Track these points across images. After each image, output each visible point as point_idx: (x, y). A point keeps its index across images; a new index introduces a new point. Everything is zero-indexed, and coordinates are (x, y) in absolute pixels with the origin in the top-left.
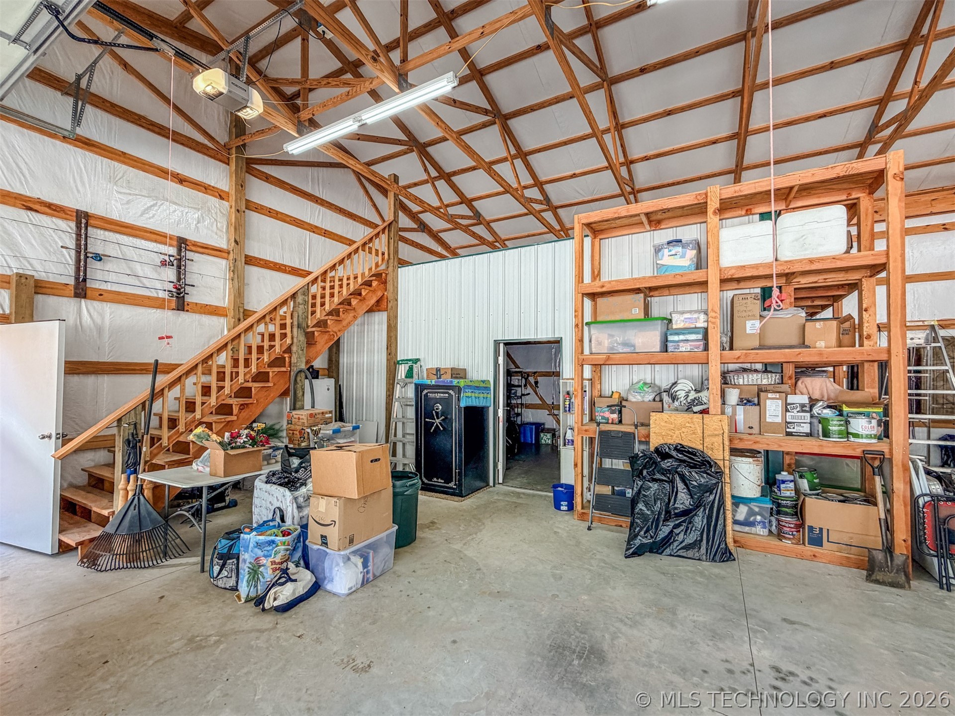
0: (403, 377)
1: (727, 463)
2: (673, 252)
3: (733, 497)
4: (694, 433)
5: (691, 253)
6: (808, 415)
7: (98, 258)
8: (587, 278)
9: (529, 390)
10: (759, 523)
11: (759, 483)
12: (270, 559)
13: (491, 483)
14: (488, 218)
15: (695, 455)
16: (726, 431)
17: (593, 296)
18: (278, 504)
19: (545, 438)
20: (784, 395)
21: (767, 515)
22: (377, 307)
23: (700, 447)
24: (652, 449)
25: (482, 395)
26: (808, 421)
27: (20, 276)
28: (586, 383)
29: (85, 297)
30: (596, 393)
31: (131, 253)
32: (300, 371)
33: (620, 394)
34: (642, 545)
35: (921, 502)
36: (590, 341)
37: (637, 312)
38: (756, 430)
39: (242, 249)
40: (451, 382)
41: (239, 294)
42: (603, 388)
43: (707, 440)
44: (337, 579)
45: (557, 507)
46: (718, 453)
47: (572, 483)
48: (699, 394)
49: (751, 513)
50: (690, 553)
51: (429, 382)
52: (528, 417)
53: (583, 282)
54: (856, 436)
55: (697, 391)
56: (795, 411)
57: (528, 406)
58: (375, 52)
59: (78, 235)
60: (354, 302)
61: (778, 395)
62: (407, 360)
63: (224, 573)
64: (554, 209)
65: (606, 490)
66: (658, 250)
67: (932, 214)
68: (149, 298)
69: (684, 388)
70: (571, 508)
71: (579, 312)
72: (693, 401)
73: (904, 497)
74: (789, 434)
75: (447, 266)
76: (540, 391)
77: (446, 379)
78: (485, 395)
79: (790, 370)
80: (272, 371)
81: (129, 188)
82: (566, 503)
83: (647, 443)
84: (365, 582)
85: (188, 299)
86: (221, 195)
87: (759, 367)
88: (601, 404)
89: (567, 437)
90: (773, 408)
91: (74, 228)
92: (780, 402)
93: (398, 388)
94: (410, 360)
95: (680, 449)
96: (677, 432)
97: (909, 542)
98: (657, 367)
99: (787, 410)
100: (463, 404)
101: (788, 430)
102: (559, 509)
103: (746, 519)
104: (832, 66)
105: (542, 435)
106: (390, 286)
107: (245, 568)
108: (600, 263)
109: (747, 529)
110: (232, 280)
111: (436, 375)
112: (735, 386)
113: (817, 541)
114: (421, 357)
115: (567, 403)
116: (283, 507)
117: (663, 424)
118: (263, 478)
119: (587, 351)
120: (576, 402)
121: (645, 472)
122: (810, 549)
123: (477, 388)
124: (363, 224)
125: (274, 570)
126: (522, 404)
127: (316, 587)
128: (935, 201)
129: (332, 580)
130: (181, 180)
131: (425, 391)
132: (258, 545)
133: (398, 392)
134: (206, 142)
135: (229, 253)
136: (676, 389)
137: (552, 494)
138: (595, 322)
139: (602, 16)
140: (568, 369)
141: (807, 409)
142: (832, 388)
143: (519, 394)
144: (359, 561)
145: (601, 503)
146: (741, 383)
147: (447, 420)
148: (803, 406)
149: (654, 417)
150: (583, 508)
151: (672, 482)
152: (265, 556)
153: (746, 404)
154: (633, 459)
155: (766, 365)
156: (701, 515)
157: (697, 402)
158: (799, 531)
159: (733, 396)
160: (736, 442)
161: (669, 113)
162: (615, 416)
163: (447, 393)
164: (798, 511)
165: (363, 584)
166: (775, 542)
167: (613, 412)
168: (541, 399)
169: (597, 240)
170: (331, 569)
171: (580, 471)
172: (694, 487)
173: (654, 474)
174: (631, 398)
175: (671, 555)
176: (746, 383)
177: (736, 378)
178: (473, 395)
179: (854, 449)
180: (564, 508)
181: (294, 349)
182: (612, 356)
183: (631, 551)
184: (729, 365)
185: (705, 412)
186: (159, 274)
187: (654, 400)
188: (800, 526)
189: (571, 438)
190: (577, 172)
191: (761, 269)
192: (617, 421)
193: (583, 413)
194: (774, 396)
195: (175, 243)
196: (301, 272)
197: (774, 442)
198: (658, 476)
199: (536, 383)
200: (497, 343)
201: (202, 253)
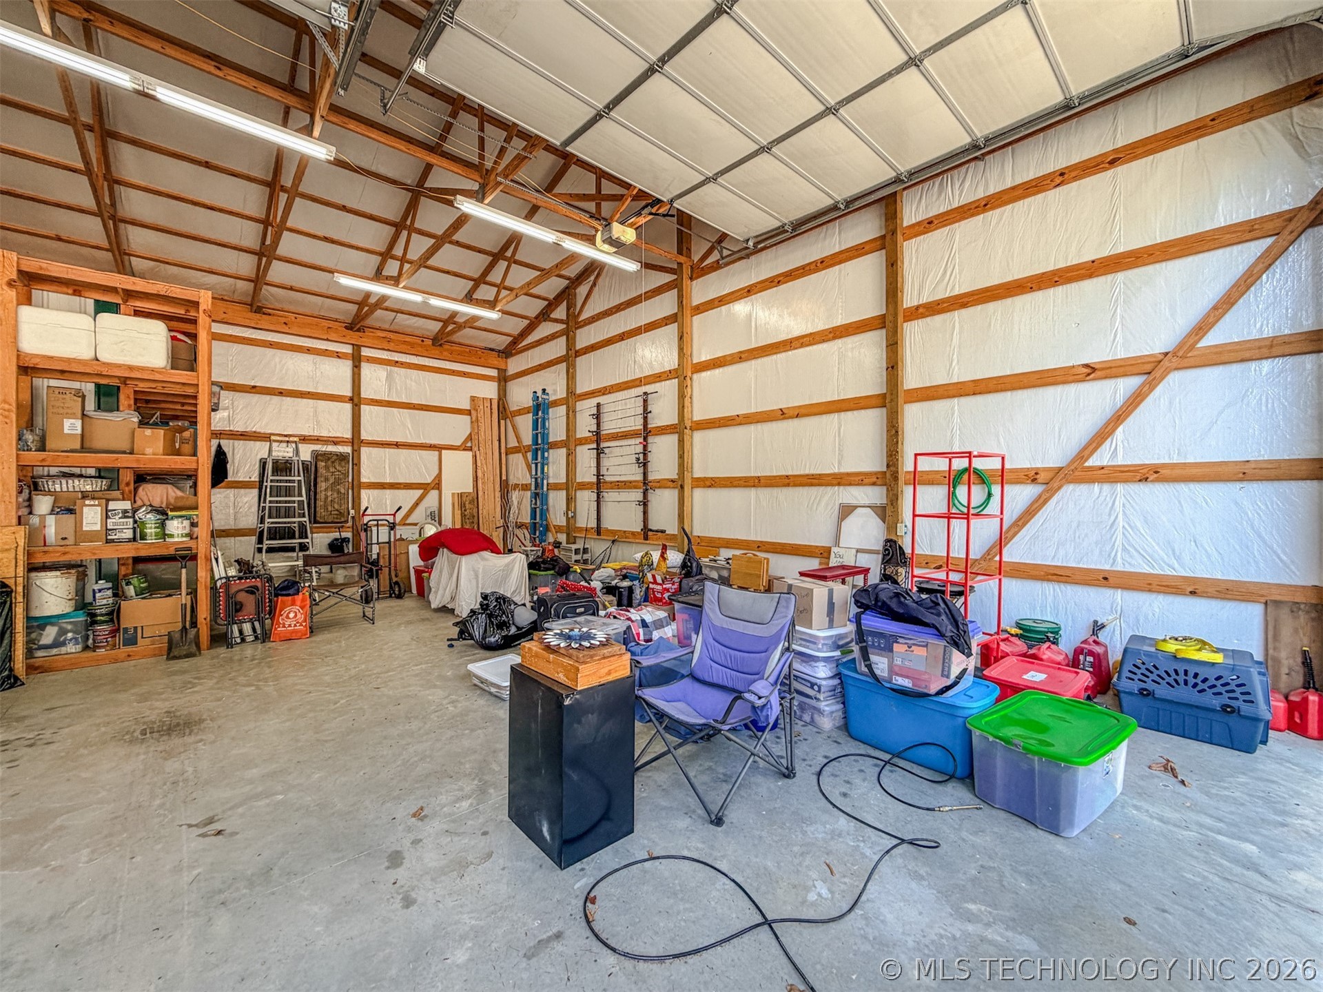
1: (20, 580)
3: (29, 619)
6: (131, 520)
10: (71, 640)
11: (69, 598)
16: (22, 544)
20: (104, 501)
21: (80, 629)
26: (131, 526)
35: (219, 584)
38: (71, 541)
46: (7, 570)
49: (63, 632)
54: (172, 536)
56: (117, 517)
61: (96, 502)
67: (328, 340)
73: (206, 583)
74: (108, 541)
79: (127, 477)
87: (91, 472)
90: (91, 517)
92: (99, 509)
97: (208, 620)
99: (107, 517)
101: (109, 537)
103: (55, 639)
109: (54, 651)
112: (49, 493)
113: (131, 641)
122: (125, 651)
141: (130, 515)
142: (173, 494)
146: (58, 489)
148: (125, 511)
153: (58, 513)
155: (99, 470)
158: (114, 637)
159: (43, 503)
160: (38, 555)
164: (114, 615)
166: (88, 654)
176: (64, 490)
177: (50, 483)
179: (167, 548)
184: (50, 469)
188: (115, 631)
191: (73, 365)
194: (92, 503)
197: (88, 552)
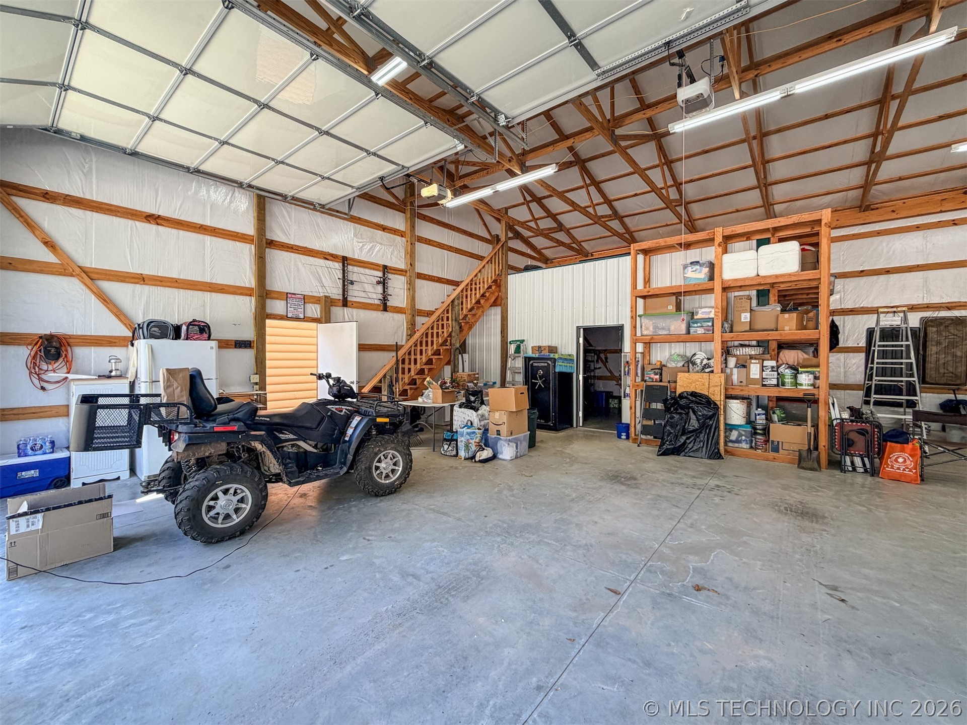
0: (513, 353)
1: (722, 403)
2: (694, 269)
3: (726, 424)
4: (703, 385)
5: (706, 270)
6: (776, 373)
7: (352, 283)
8: (640, 286)
9: (600, 365)
10: (744, 441)
11: (744, 416)
12: (474, 441)
13: (575, 426)
14: (568, 227)
15: (703, 398)
16: (723, 383)
17: (644, 297)
18: (469, 418)
19: (613, 403)
20: (761, 361)
21: (749, 435)
22: (495, 304)
23: (706, 393)
24: (677, 395)
25: (568, 365)
26: (776, 377)
27: (326, 297)
28: (639, 355)
29: (347, 306)
30: (646, 362)
31: (363, 278)
32: (457, 349)
33: (661, 362)
34: (667, 449)
35: (835, 423)
36: (641, 327)
37: (671, 308)
38: (744, 383)
39: (414, 269)
40: (549, 355)
41: (412, 299)
42: (651, 359)
43: (711, 389)
44: (504, 452)
45: (619, 437)
46: (717, 396)
47: (629, 422)
48: (709, 361)
49: (740, 435)
50: (697, 454)
51: (534, 355)
52: (599, 387)
53: (636, 288)
54: (801, 385)
55: (709, 359)
56: (768, 371)
57: (600, 378)
58: (511, 157)
59: (344, 271)
60: (482, 302)
61: (757, 361)
62: (516, 341)
63: (450, 448)
64: (621, 219)
65: (651, 423)
66: (685, 267)
67: (941, 212)
68: (371, 304)
69: (700, 357)
70: (628, 437)
71: (634, 308)
72: (705, 365)
73: (825, 421)
74: (765, 385)
75: (543, 273)
76: (609, 365)
77: (546, 353)
78: (571, 365)
79: (773, 345)
80: (442, 349)
81: (362, 239)
82: (625, 434)
83: (675, 392)
84: (516, 457)
85: (389, 304)
86: (402, 234)
87: (754, 343)
88: (648, 368)
89: (626, 392)
90: (755, 370)
91: (341, 266)
92: (758, 365)
93: (509, 360)
94: (518, 341)
95: (694, 394)
96: (694, 385)
97: (827, 447)
98: (673, 344)
99: (763, 370)
100: (557, 370)
101: (764, 383)
102: (620, 438)
103: (737, 439)
104: (827, 117)
105: (610, 400)
106: (503, 289)
107: (461, 445)
108: (649, 273)
109: (736, 445)
110: (409, 290)
111: (539, 351)
112: (735, 356)
113: (776, 449)
114: (525, 339)
115: (627, 369)
116: (472, 420)
117: (685, 379)
118: (458, 405)
119: (639, 334)
120: (632, 367)
121: (672, 409)
122: (772, 454)
123: (566, 359)
124: (478, 239)
125: (476, 446)
126: (595, 376)
127: (494, 457)
128: (945, 201)
129: (502, 453)
130: (384, 229)
131: (532, 362)
132: (468, 434)
133: (510, 363)
134: (394, 201)
135: (406, 272)
136: (695, 358)
137: (616, 432)
138: (645, 314)
139: (652, 101)
140: (627, 347)
141: (775, 369)
142: (802, 357)
143: (592, 368)
144: (514, 445)
145: (646, 430)
146: (738, 354)
147: (546, 382)
148: (773, 367)
149: (680, 375)
150: (635, 435)
151: (687, 414)
152: (471, 439)
153: (739, 367)
154: (665, 402)
155: (758, 342)
156: (704, 433)
157: (707, 366)
158: (766, 444)
159: (732, 362)
160: (730, 390)
161: (707, 152)
162: (657, 377)
163: (547, 363)
164: (766, 431)
165: (516, 458)
166: (753, 451)
167: (656, 374)
168: (610, 372)
169: (648, 257)
170: (501, 448)
171: (633, 411)
172: (700, 416)
173: (678, 410)
174: (669, 365)
175: (685, 456)
176: (741, 354)
177: (735, 350)
178: (563, 364)
179: (798, 393)
180: (623, 437)
181: (453, 334)
182: (654, 337)
183: (660, 453)
184: (735, 342)
185: (712, 372)
186: (375, 289)
187: (683, 366)
188: (767, 441)
189: (628, 392)
190: (638, 192)
191: (747, 281)
192: (658, 380)
193: (637, 374)
194: (755, 362)
195: (381, 269)
196: (443, 280)
197: (753, 391)
198: (680, 411)
199: (606, 358)
200: (578, 328)
201: (394, 274)
